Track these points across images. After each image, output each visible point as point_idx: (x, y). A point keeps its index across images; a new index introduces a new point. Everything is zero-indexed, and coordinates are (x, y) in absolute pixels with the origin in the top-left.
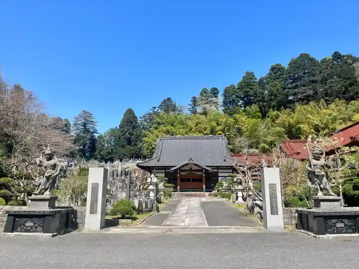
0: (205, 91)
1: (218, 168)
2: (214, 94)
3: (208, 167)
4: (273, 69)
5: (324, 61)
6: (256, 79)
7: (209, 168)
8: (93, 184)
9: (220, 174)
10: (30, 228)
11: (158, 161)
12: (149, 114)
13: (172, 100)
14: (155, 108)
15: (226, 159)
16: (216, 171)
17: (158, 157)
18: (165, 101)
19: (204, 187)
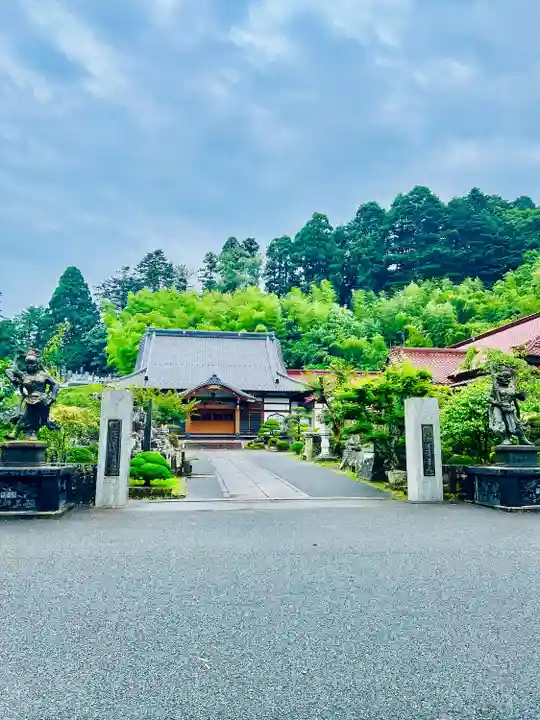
0: (231, 244)
1: (264, 394)
2: (251, 250)
3: (247, 392)
4: (363, 210)
5: (454, 204)
6: (331, 229)
7: (249, 395)
8: (109, 421)
9: (266, 407)
10: (9, 503)
11: (146, 378)
12: (115, 281)
13: (165, 255)
14: (127, 268)
15: (279, 378)
16: (260, 399)
17: (145, 370)
18: (150, 256)
19: (238, 431)
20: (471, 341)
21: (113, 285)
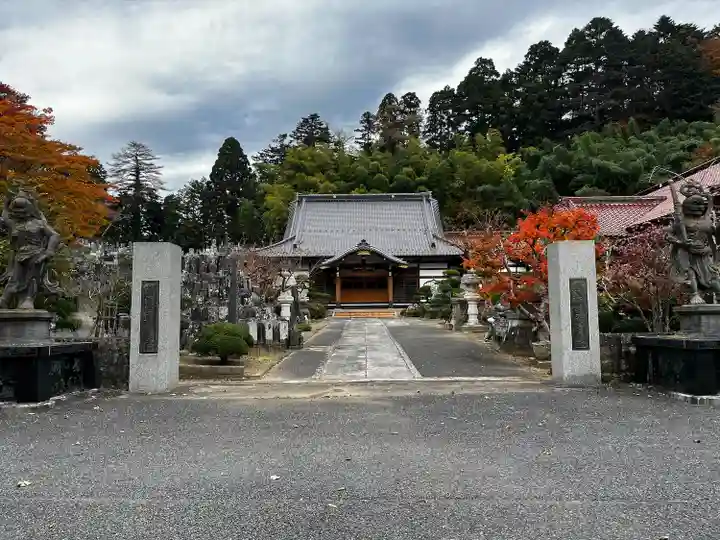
0: (388, 101)
1: (419, 259)
2: (411, 106)
3: (399, 257)
5: (640, 34)
6: (497, 75)
7: (400, 260)
8: (144, 282)
9: (422, 273)
11: (295, 246)
12: (273, 150)
13: (321, 119)
14: (285, 136)
15: (435, 241)
16: (415, 265)
17: (294, 238)
18: (306, 121)
19: (391, 299)
20: (658, 188)
21: (272, 154)
